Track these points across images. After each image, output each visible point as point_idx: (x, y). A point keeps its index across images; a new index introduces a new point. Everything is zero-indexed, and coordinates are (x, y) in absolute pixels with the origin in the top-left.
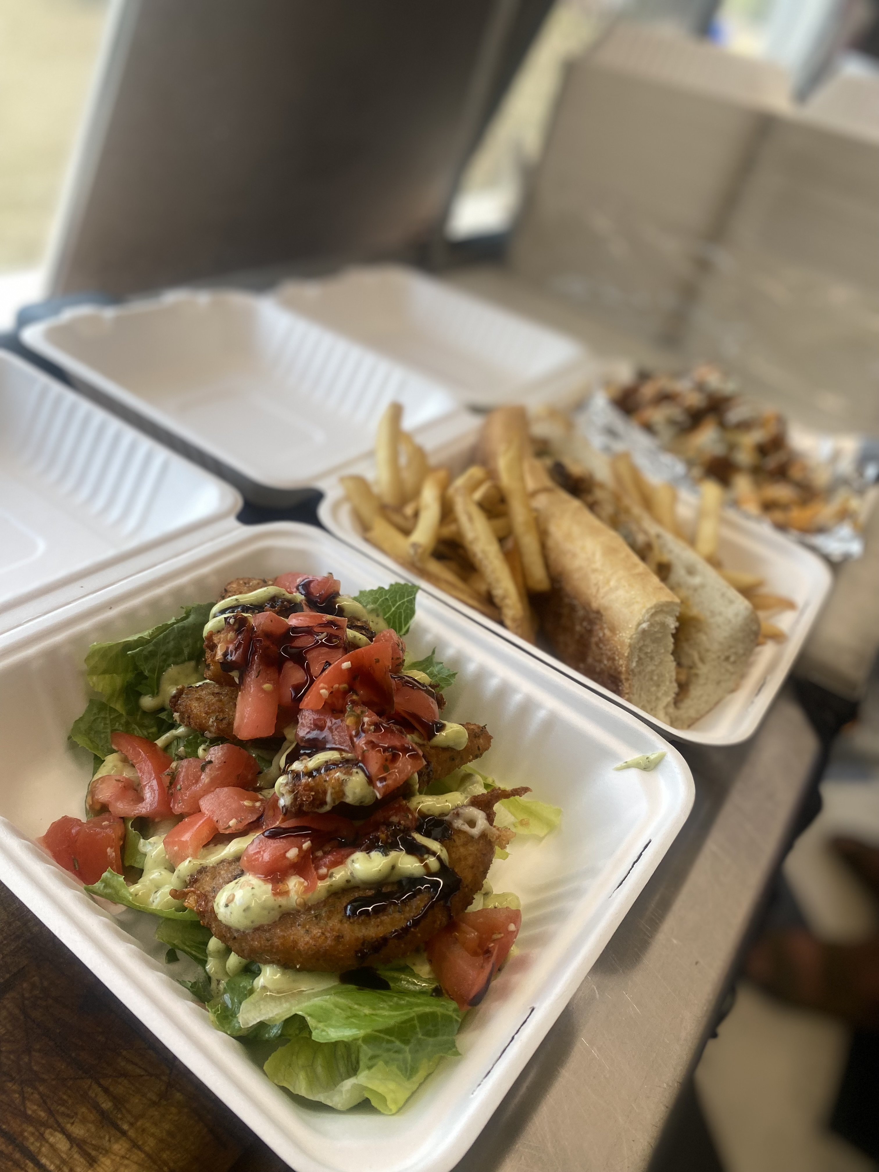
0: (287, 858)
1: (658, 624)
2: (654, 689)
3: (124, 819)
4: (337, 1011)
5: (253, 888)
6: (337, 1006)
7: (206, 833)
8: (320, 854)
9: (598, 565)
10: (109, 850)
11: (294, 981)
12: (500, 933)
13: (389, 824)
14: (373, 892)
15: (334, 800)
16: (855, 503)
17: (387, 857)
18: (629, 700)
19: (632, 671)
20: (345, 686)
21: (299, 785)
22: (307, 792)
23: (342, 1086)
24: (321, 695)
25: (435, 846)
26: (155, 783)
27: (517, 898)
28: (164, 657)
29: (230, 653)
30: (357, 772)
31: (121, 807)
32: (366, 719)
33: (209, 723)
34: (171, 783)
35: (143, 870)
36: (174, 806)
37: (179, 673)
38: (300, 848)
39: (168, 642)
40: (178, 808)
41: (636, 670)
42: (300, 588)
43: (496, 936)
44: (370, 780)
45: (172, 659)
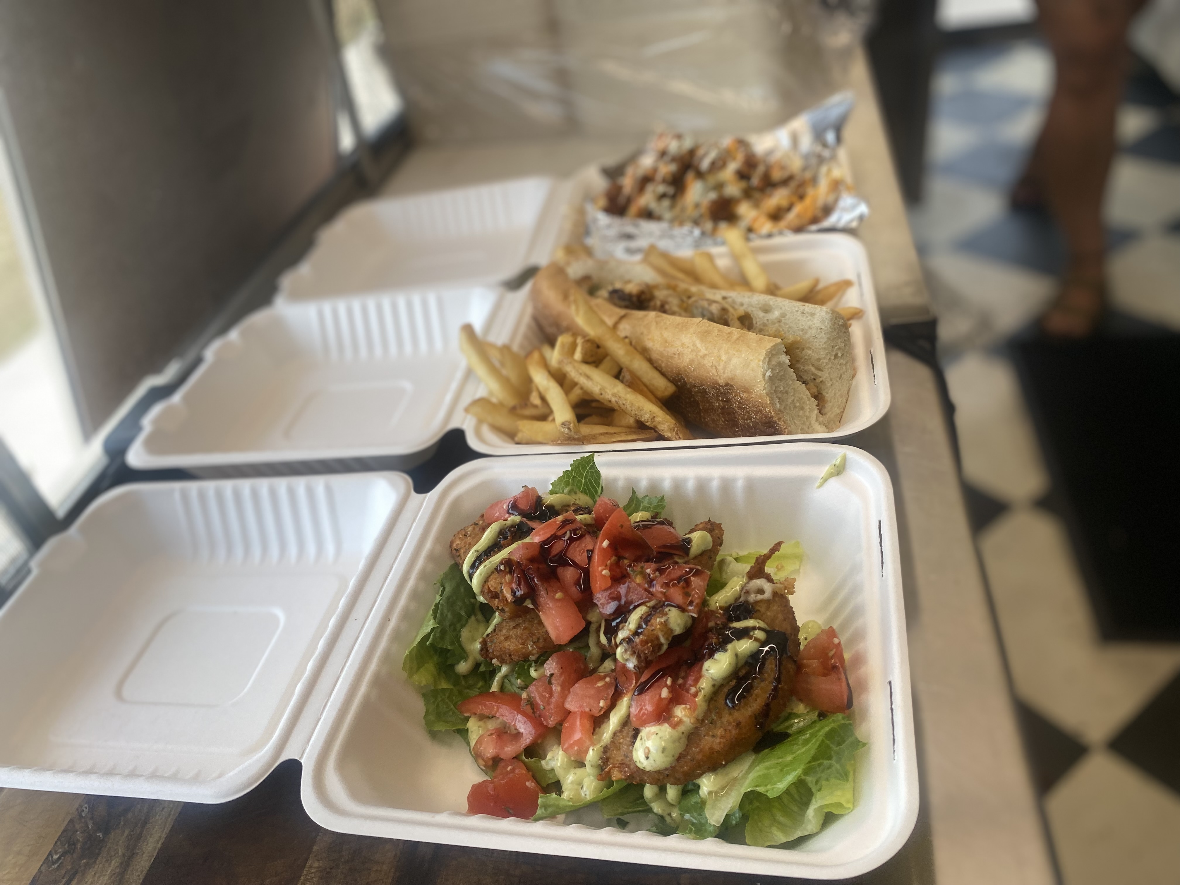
0: (664, 699)
1: (776, 366)
2: (801, 413)
3: (516, 758)
4: (772, 771)
5: (657, 734)
6: (768, 768)
7: (588, 724)
8: (680, 681)
9: (703, 351)
10: (527, 784)
11: (727, 774)
12: (832, 650)
13: (711, 630)
14: (735, 681)
15: (667, 639)
16: (837, 173)
17: (728, 652)
18: (790, 433)
19: (780, 410)
20: (614, 558)
21: (636, 646)
22: (646, 646)
23: (808, 817)
24: (604, 576)
25: (750, 623)
26: (520, 717)
27: (815, 622)
28: (452, 628)
29: (516, 590)
30: (669, 610)
31: (510, 750)
32: (648, 571)
33: (528, 649)
34: (533, 709)
35: (559, 781)
36: (548, 723)
37: (470, 632)
38: (666, 686)
39: (447, 615)
40: (551, 722)
41: (782, 408)
42: (510, 511)
43: (831, 654)
44: (682, 609)
45: (458, 626)
